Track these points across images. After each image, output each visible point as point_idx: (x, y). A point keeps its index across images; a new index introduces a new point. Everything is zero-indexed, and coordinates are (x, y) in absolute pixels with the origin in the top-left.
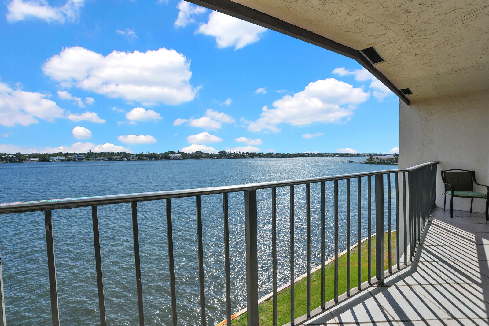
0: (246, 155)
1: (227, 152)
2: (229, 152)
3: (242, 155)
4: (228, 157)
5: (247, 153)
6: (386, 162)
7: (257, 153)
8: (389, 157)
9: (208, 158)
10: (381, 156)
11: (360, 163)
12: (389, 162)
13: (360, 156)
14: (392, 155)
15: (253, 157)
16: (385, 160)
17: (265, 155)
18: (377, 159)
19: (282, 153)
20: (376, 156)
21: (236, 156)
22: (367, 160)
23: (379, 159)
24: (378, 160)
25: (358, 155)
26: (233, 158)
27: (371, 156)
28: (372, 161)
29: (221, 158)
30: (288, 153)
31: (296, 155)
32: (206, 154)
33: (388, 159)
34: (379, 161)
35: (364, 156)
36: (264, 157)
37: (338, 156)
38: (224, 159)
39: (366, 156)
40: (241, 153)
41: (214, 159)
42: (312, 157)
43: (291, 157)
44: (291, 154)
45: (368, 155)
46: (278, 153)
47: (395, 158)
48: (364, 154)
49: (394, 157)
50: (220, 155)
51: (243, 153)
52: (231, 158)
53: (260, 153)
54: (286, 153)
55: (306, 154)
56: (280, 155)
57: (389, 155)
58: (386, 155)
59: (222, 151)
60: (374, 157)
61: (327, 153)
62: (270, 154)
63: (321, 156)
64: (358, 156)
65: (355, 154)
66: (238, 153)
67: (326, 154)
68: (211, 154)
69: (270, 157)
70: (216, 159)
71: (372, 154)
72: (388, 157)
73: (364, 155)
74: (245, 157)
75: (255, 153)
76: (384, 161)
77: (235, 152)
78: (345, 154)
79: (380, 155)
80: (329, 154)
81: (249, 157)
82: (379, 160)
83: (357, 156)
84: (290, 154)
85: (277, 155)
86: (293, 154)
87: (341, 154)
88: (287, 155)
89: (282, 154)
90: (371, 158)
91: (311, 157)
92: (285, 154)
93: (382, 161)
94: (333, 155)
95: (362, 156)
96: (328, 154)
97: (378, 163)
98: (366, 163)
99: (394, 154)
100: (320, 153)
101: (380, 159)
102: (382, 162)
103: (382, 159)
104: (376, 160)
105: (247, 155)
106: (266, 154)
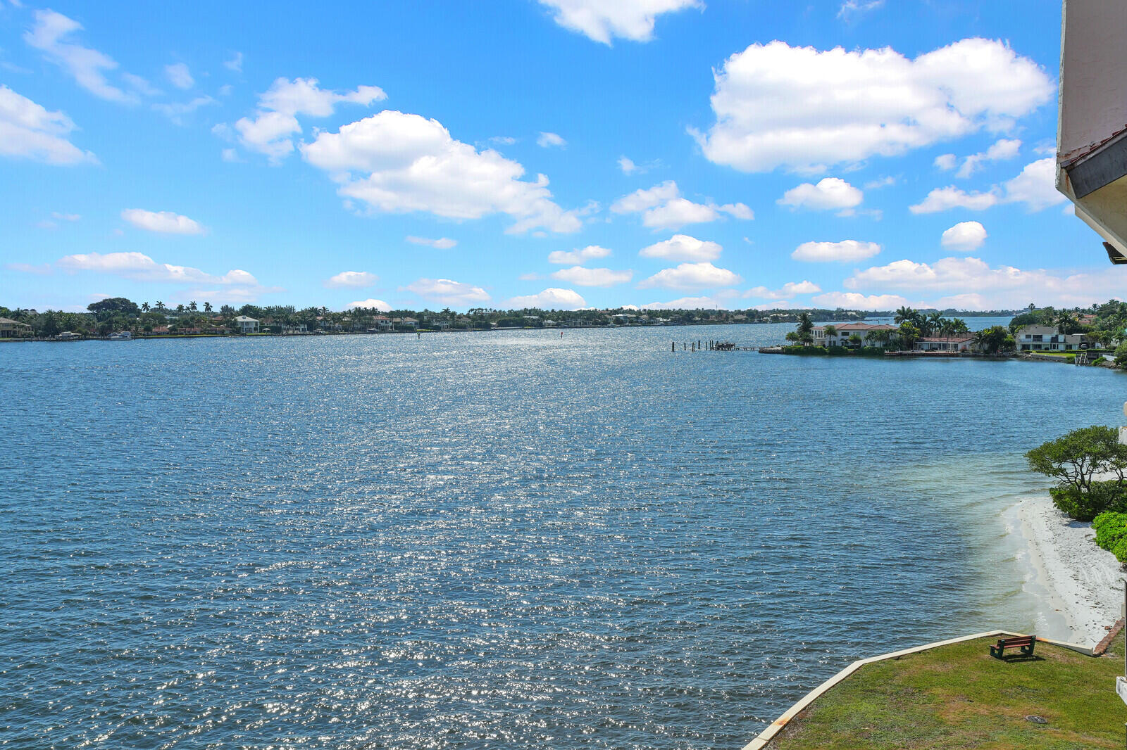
0: (240, 319)
1: (140, 307)
2: (153, 305)
3: (220, 318)
4: (148, 329)
5: (247, 310)
6: (866, 345)
7: (298, 310)
8: (876, 323)
9: (27, 338)
10: (843, 320)
11: (762, 351)
12: (878, 344)
13: (760, 322)
14: (886, 314)
15: (276, 331)
16: (862, 337)
17: (337, 317)
18: (831, 332)
19: (417, 310)
20: (825, 320)
21: (186, 323)
22: (791, 337)
23: (836, 335)
24: (833, 338)
25: (752, 317)
26: (173, 333)
27: (805, 320)
28: (811, 341)
29: (104, 334)
30: (447, 311)
31: (482, 317)
32: (18, 315)
33: (873, 333)
34: (839, 344)
35: (776, 320)
36: (331, 331)
37: (666, 324)
38: (123, 338)
39: (784, 320)
40: (216, 309)
41: (63, 340)
42: (558, 326)
43: (462, 328)
44: (460, 317)
45: (791, 316)
46: (402, 309)
47: (903, 329)
48: (774, 311)
49: (898, 326)
50: (99, 320)
51: (226, 310)
52: (159, 335)
53: (314, 311)
54: (438, 310)
55: (530, 312)
56: (409, 320)
57: (876, 314)
58: (863, 315)
59: (112, 301)
60: (819, 326)
61: (620, 311)
62: (360, 313)
63: (596, 324)
64: (752, 322)
65: (739, 312)
66: (201, 308)
67: (615, 312)
68: (50, 312)
69: (364, 330)
70: (79, 339)
71: (808, 311)
72: (871, 324)
73: (776, 317)
74: (237, 331)
75: (290, 310)
76: (856, 340)
77: (180, 308)
78: (698, 311)
79: (842, 315)
80: (631, 311)
81: (260, 330)
82: (838, 339)
83: (746, 322)
84: (454, 314)
85: (398, 320)
86: (468, 316)
87: (680, 312)
88: (445, 319)
89: (420, 315)
90: (806, 327)
91: (553, 327)
92: (433, 316)
93: (850, 344)
94: (645, 317)
95: (765, 322)
96: (624, 312)
97: (835, 352)
98: (787, 351)
99: (899, 311)
100: (592, 309)
101: (839, 333)
102: (850, 347)
103: (851, 333)
104: (827, 340)
105: (248, 319)
106: (344, 314)
